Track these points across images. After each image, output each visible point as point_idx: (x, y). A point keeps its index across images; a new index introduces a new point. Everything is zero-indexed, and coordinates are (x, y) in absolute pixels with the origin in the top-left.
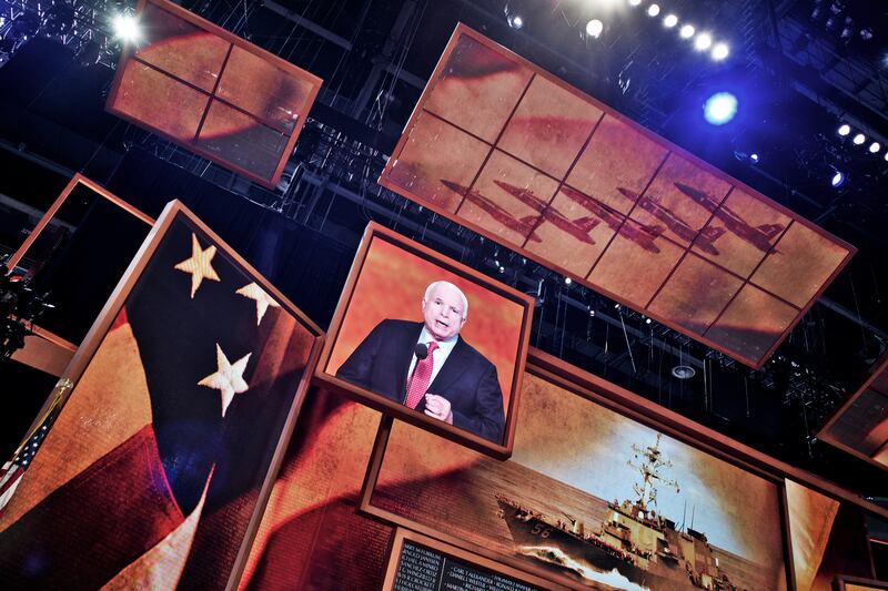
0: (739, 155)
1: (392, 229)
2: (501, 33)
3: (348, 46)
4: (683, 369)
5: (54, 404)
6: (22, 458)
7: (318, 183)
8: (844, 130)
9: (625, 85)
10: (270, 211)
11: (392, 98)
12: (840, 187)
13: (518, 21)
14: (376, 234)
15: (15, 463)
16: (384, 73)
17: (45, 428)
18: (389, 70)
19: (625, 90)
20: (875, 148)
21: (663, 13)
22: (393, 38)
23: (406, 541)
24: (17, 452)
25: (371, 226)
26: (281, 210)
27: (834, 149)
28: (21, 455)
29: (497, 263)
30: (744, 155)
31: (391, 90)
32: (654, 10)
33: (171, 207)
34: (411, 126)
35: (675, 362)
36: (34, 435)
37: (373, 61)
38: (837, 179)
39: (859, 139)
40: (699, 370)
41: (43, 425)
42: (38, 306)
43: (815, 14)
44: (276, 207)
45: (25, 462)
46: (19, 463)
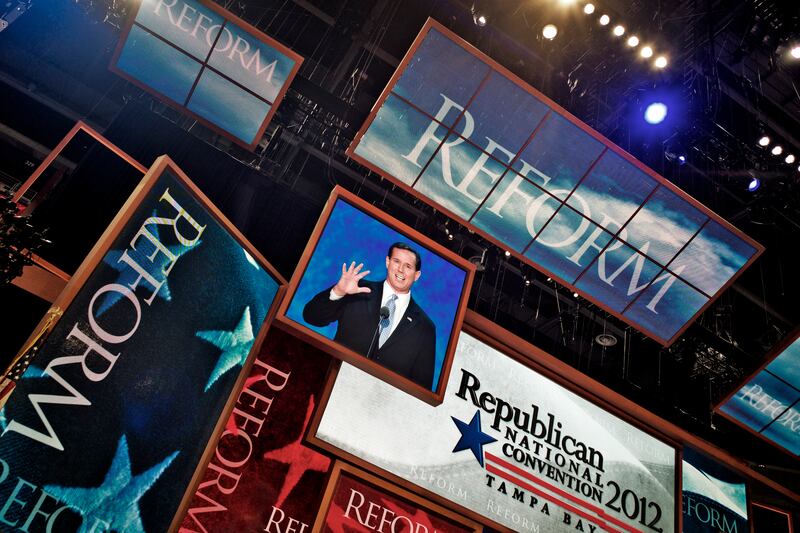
0: (669, 156)
1: (355, 193)
2: (466, 30)
3: (332, 22)
4: (606, 337)
5: (45, 328)
6: (15, 374)
7: (295, 143)
8: (764, 141)
9: (573, 85)
10: (249, 168)
11: (365, 77)
12: (756, 190)
13: (482, 20)
14: (340, 197)
15: (8, 377)
16: (362, 49)
17: (36, 348)
18: (366, 46)
19: (572, 89)
20: (790, 159)
21: (612, 24)
22: (373, 18)
23: (343, 472)
24: (10, 368)
25: (337, 190)
26: (258, 168)
27: (754, 157)
28: (13, 370)
29: (447, 231)
30: (673, 156)
31: (367, 67)
32: (605, 20)
33: (161, 161)
34: (379, 106)
35: (599, 330)
36: (26, 354)
37: (353, 37)
38: (753, 185)
39: (777, 151)
40: (620, 340)
41: (34, 346)
42: (37, 240)
43: (754, 30)
44: (255, 164)
45: (17, 377)
46: (12, 377)
